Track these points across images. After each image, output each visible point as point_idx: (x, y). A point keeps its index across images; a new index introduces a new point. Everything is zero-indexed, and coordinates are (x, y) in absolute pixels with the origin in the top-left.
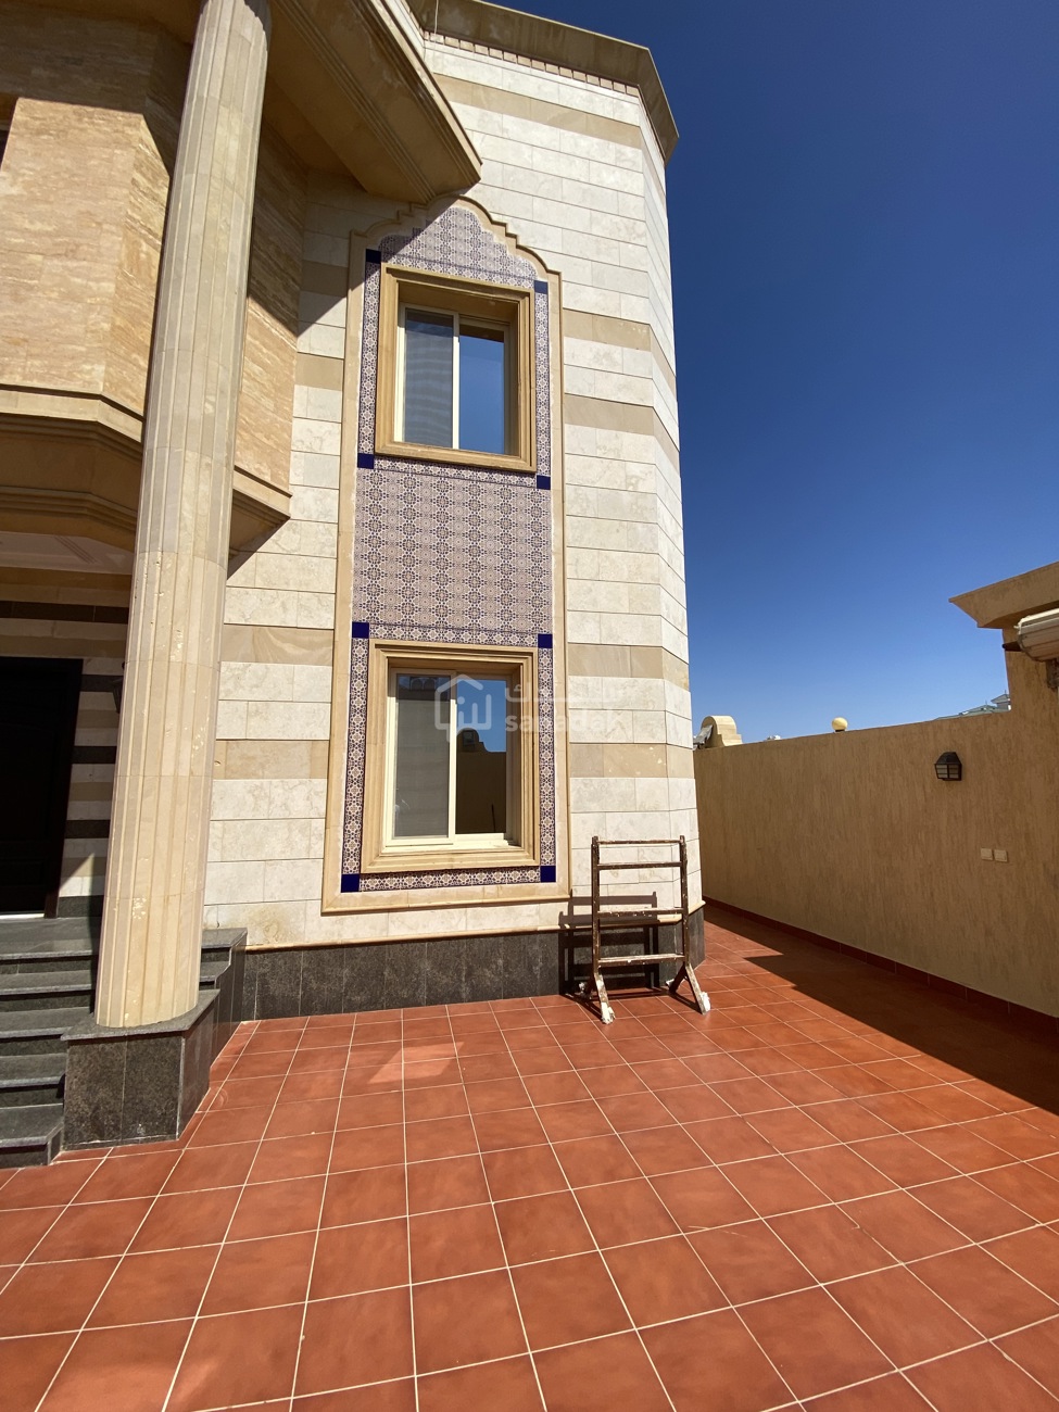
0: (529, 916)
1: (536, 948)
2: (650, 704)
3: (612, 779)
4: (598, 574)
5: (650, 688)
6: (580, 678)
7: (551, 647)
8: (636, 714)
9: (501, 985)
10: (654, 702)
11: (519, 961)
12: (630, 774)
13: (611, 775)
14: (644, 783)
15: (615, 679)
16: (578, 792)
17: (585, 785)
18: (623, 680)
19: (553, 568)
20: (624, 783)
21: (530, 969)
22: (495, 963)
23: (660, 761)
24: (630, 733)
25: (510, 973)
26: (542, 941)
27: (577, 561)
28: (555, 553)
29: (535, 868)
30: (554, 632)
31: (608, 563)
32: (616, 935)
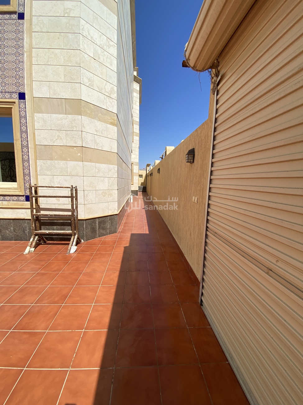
0: (22, 213)
1: (26, 225)
2: (74, 128)
3: (56, 161)
4: (48, 62)
5: (75, 120)
6: (40, 115)
7: (25, 99)
8: (67, 132)
9: (13, 236)
10: (76, 127)
11: (19, 229)
12: (65, 160)
13: (56, 160)
14: (71, 164)
15: (57, 115)
16: (41, 167)
17: (44, 163)
18: (61, 116)
19: (25, 59)
20: (62, 163)
21: (24, 232)
22: (10, 229)
23: (79, 154)
24: (65, 141)
25: (16, 232)
26: (28, 223)
27: (38, 55)
28: (26, 52)
29: (23, 196)
30: (26, 92)
31: (53, 56)
32: (59, 222)
